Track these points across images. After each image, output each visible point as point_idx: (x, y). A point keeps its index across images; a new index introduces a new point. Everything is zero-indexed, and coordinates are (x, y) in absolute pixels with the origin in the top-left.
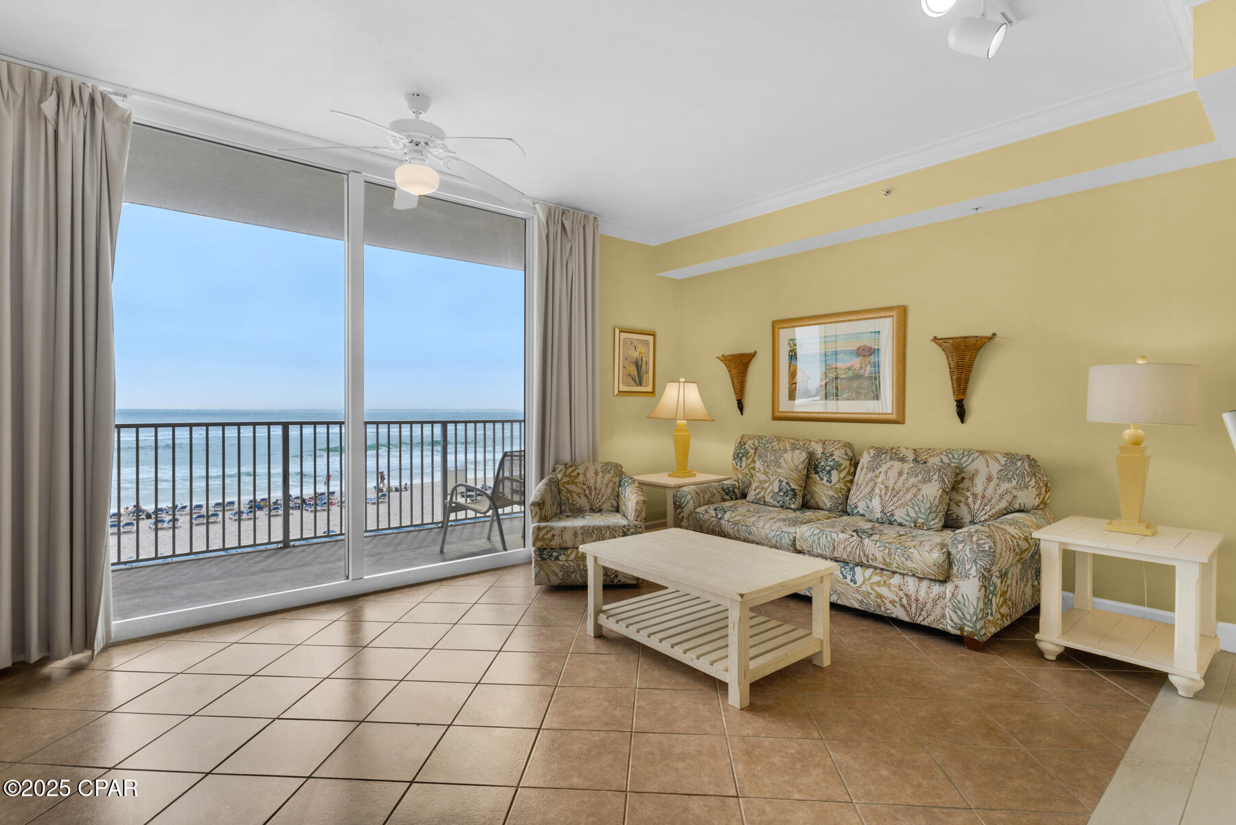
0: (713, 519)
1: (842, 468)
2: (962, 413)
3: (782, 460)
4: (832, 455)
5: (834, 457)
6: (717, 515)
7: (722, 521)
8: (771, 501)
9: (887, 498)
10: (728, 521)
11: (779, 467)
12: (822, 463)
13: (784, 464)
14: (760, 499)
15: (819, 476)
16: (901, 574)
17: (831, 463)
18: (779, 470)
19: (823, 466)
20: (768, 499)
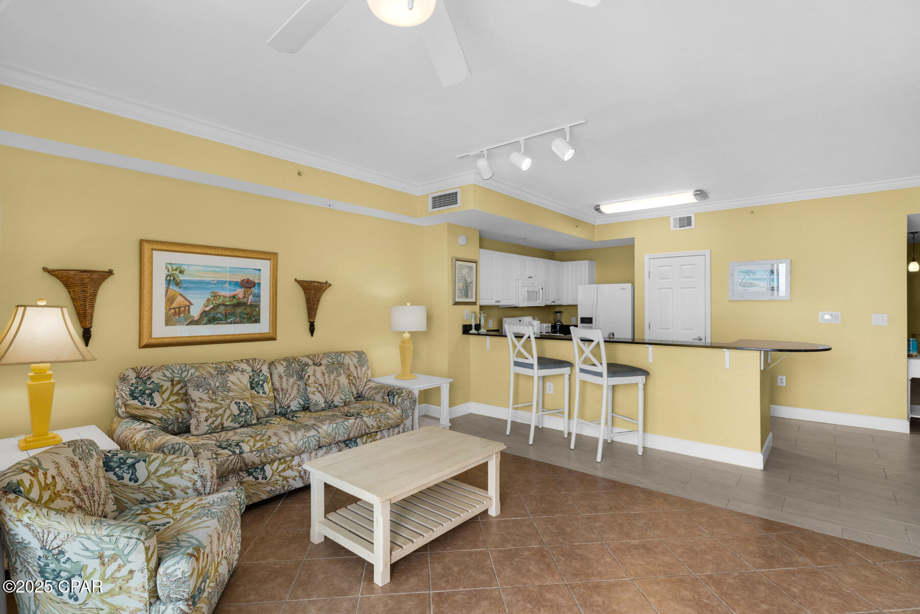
0: (231, 458)
2: (312, 330)
3: (230, 384)
6: (234, 452)
10: (251, 452)
11: (229, 391)
12: (256, 379)
13: (233, 387)
18: (231, 394)
19: (257, 382)
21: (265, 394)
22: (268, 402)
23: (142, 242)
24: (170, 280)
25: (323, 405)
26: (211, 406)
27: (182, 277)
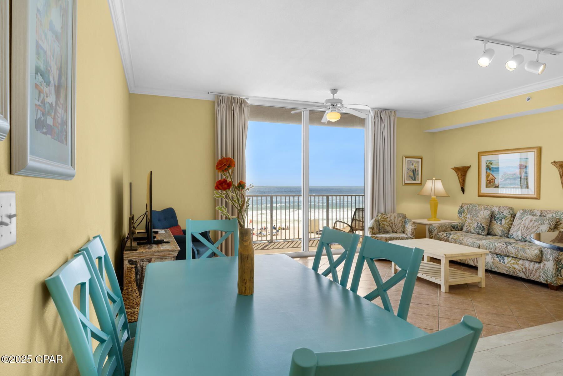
0: (445, 237)
1: (507, 218)
3: (479, 214)
4: (502, 212)
5: (503, 213)
6: (447, 236)
7: (449, 238)
8: (473, 231)
9: (524, 231)
10: (452, 238)
11: (477, 217)
12: (498, 216)
13: (479, 216)
14: (468, 231)
15: (496, 221)
16: (523, 259)
17: (502, 216)
18: (477, 219)
19: (498, 217)
20: (472, 230)
21: (501, 224)
22: (501, 229)
23: (479, 153)
24: (487, 168)
25: (520, 238)
26: (470, 221)
27: (491, 166)
